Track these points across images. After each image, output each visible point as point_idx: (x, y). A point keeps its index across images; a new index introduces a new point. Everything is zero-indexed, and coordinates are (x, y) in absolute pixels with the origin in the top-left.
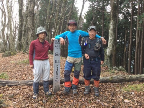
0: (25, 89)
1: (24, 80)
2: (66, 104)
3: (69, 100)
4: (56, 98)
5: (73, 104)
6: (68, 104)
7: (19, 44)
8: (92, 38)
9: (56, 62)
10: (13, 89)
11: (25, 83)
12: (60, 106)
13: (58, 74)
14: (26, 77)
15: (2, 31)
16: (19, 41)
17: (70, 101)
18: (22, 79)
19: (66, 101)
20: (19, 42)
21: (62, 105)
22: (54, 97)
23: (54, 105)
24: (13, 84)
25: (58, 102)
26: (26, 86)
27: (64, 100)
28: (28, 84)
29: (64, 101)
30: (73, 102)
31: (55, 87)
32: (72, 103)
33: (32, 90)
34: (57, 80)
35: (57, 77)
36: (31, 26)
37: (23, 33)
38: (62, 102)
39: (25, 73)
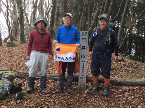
0: (50, 83)
1: (50, 73)
2: (89, 105)
3: (94, 100)
4: (80, 97)
5: (98, 106)
6: (92, 105)
7: (51, 30)
8: (103, 29)
9: (82, 57)
10: (38, 82)
11: (50, 77)
12: (82, 106)
13: (84, 71)
14: (52, 70)
15: (33, 14)
16: (51, 27)
17: (95, 103)
18: (48, 72)
19: (91, 102)
20: (51, 29)
21: (85, 105)
22: (78, 96)
23: (77, 104)
24: (38, 77)
25: (82, 102)
26: (51, 81)
27: (88, 100)
28: (53, 78)
29: (88, 102)
30: (99, 104)
31: (80, 84)
32: (96, 105)
33: (56, 85)
34: (83, 77)
35: (83, 75)
36: (62, 11)
37: (56, 17)
38: (86, 102)
39: (52, 67)
